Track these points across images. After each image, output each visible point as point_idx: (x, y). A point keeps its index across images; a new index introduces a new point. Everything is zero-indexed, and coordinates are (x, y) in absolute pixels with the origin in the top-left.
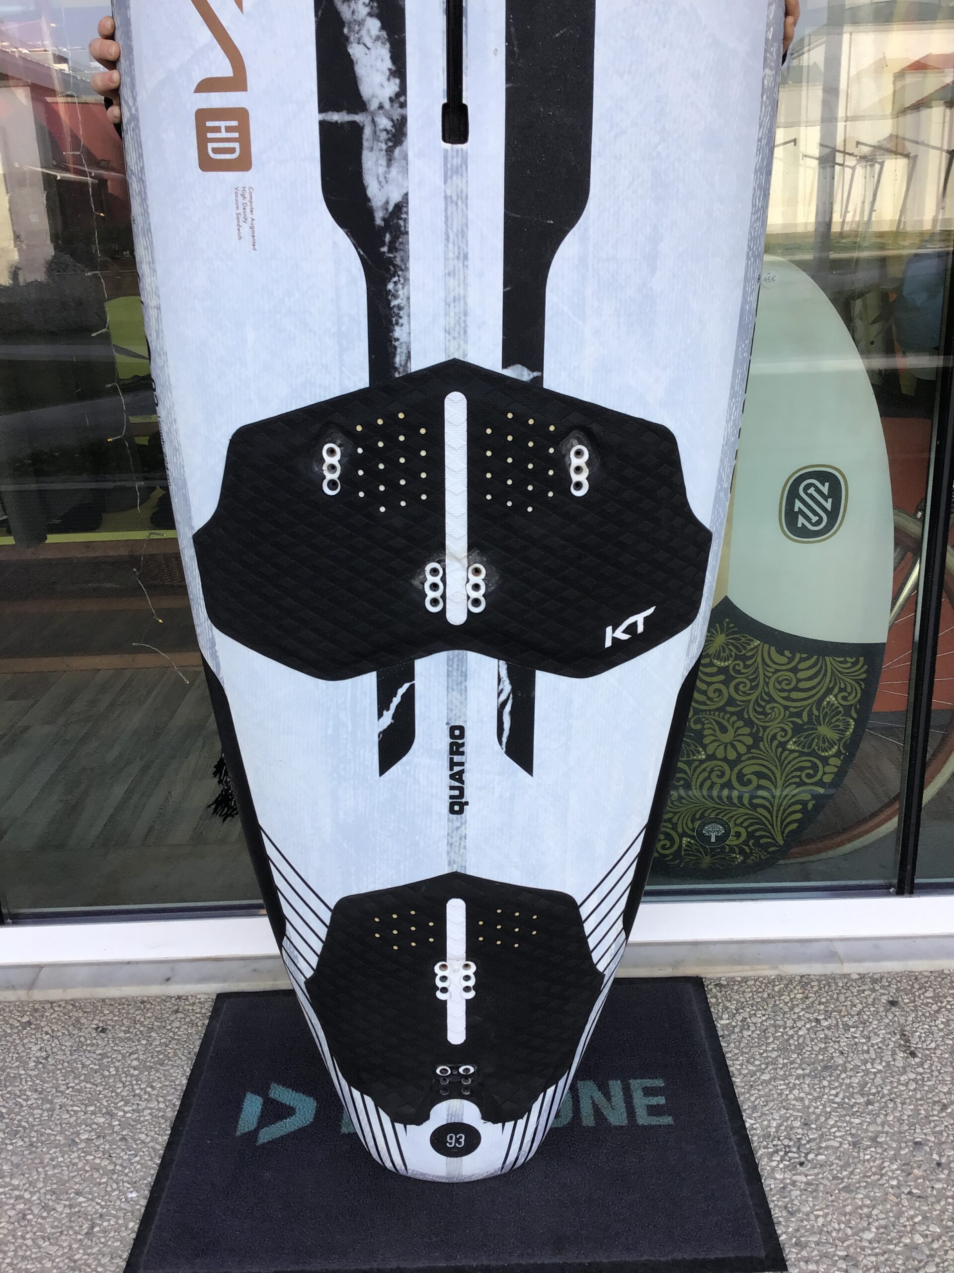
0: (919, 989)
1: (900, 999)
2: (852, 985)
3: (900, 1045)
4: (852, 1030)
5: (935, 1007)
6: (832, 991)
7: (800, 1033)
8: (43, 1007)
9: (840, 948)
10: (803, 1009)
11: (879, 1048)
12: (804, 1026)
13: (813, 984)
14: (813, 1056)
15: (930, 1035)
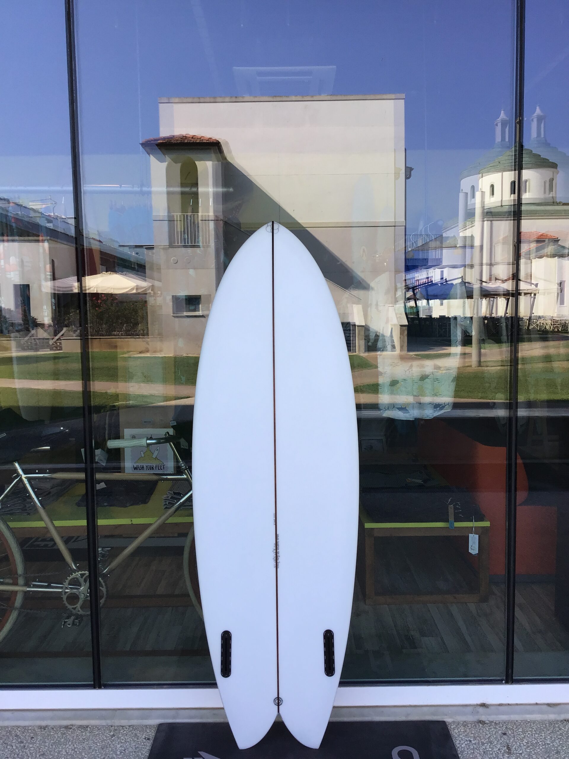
0: (516, 728)
1: (507, 732)
2: (486, 726)
3: (507, 752)
4: (485, 745)
5: (523, 736)
6: (477, 728)
7: (463, 746)
8: (119, 729)
10: (464, 736)
11: (498, 753)
12: (464, 743)
13: (468, 725)
14: (468, 756)
15: (520, 748)
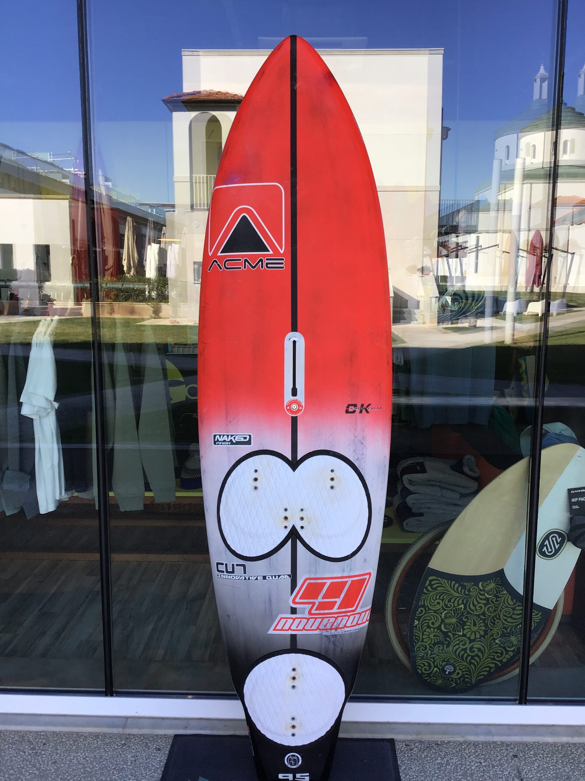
0: (527, 750)
1: (518, 754)
2: (497, 747)
3: (517, 775)
4: (496, 767)
5: (534, 759)
6: (488, 749)
7: (472, 768)
8: (130, 737)
9: (493, 729)
11: (507, 776)
12: (474, 765)
13: (480, 745)
15: (530, 772)
